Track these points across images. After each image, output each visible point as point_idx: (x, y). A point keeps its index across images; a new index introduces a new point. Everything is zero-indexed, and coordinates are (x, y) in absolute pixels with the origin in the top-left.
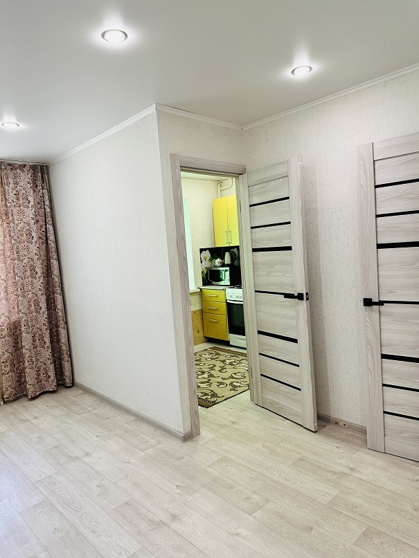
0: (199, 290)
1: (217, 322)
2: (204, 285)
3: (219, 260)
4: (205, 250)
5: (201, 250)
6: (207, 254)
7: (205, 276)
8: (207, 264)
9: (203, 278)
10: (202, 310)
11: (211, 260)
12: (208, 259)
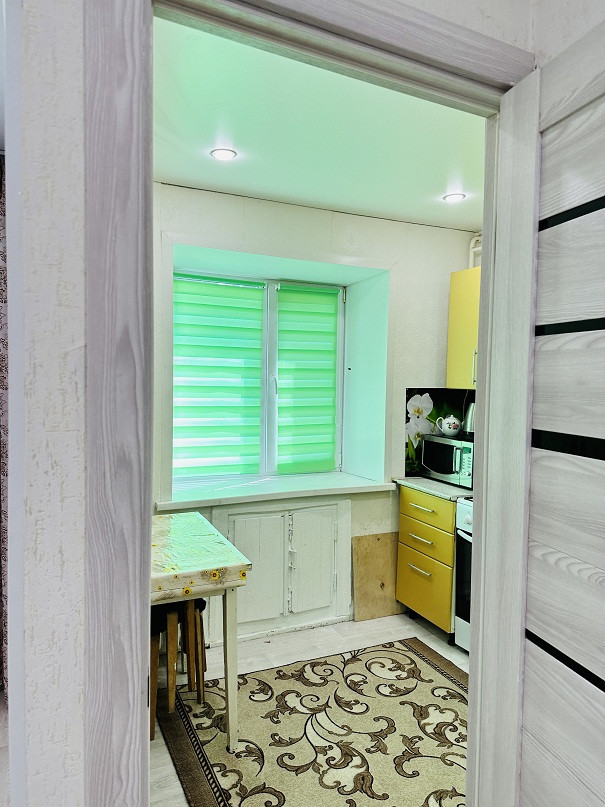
0: (393, 487)
1: (429, 578)
2: (408, 474)
3: (452, 420)
4: (421, 392)
5: (411, 393)
6: (425, 403)
7: (412, 453)
8: (421, 426)
9: (407, 458)
10: (397, 534)
11: (432, 417)
12: (426, 414)
